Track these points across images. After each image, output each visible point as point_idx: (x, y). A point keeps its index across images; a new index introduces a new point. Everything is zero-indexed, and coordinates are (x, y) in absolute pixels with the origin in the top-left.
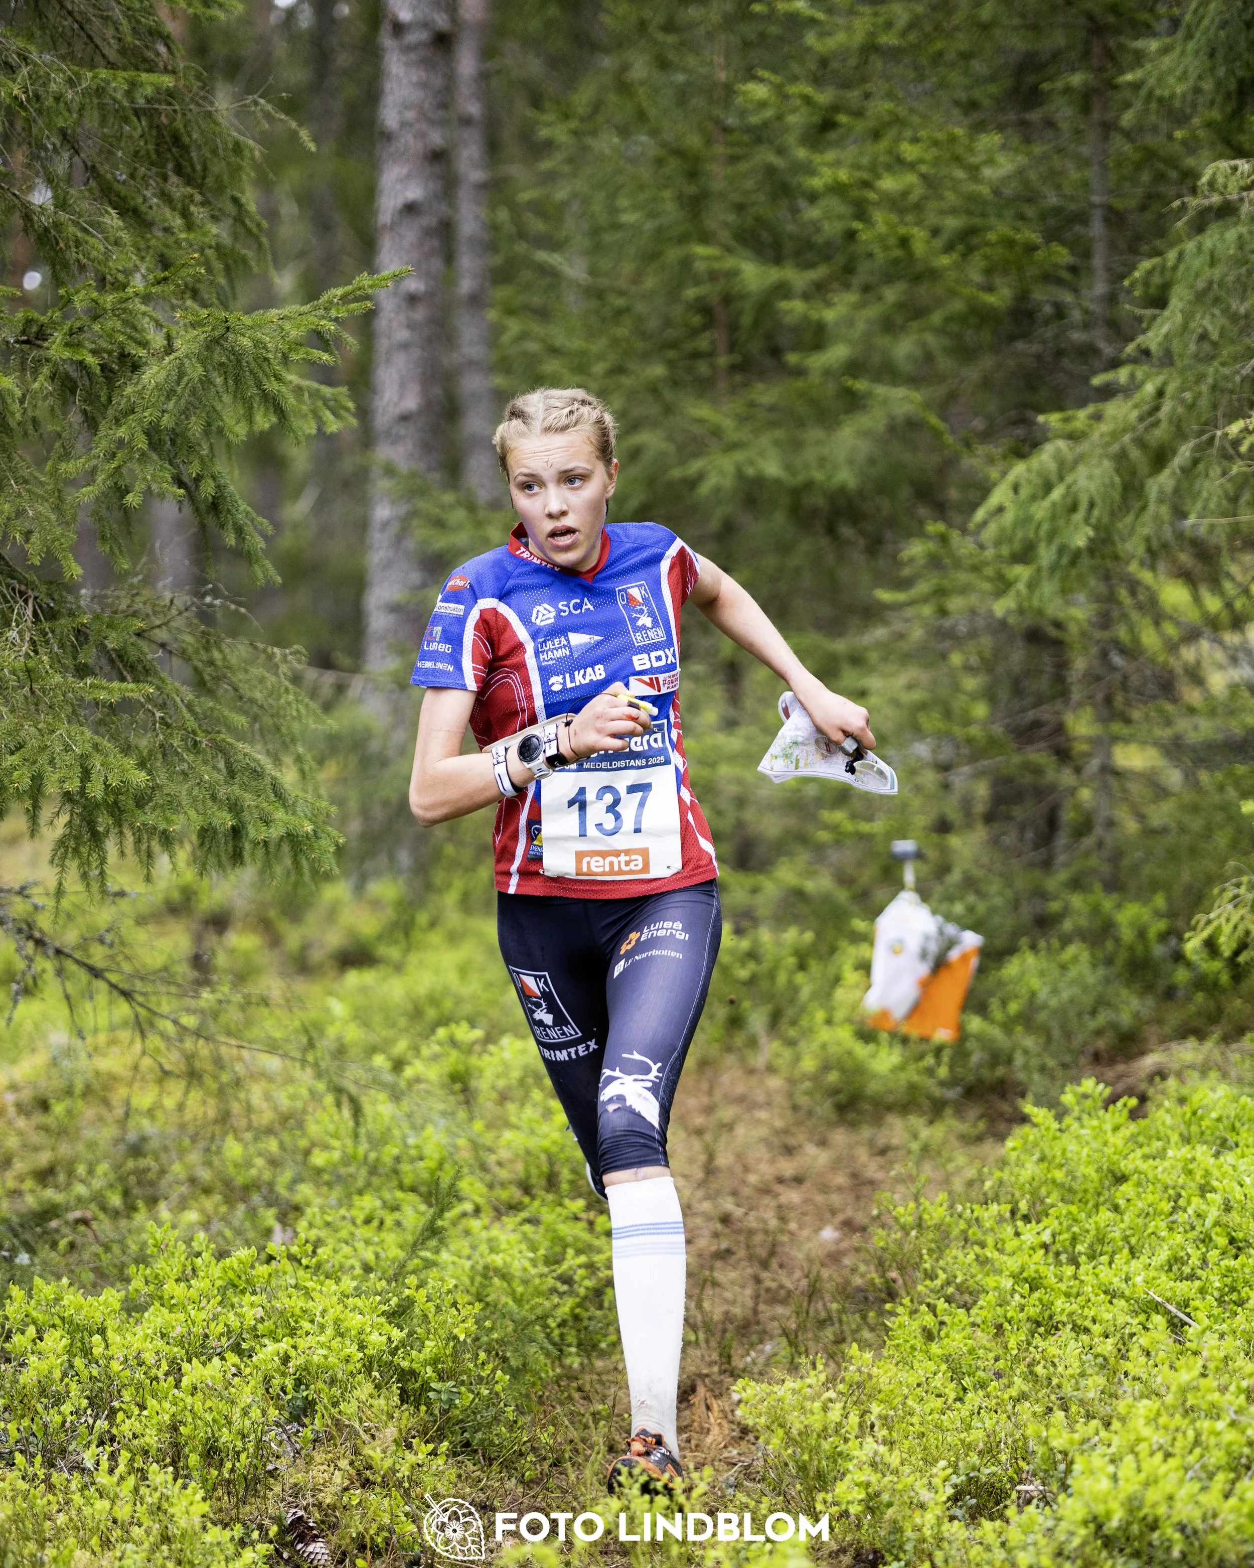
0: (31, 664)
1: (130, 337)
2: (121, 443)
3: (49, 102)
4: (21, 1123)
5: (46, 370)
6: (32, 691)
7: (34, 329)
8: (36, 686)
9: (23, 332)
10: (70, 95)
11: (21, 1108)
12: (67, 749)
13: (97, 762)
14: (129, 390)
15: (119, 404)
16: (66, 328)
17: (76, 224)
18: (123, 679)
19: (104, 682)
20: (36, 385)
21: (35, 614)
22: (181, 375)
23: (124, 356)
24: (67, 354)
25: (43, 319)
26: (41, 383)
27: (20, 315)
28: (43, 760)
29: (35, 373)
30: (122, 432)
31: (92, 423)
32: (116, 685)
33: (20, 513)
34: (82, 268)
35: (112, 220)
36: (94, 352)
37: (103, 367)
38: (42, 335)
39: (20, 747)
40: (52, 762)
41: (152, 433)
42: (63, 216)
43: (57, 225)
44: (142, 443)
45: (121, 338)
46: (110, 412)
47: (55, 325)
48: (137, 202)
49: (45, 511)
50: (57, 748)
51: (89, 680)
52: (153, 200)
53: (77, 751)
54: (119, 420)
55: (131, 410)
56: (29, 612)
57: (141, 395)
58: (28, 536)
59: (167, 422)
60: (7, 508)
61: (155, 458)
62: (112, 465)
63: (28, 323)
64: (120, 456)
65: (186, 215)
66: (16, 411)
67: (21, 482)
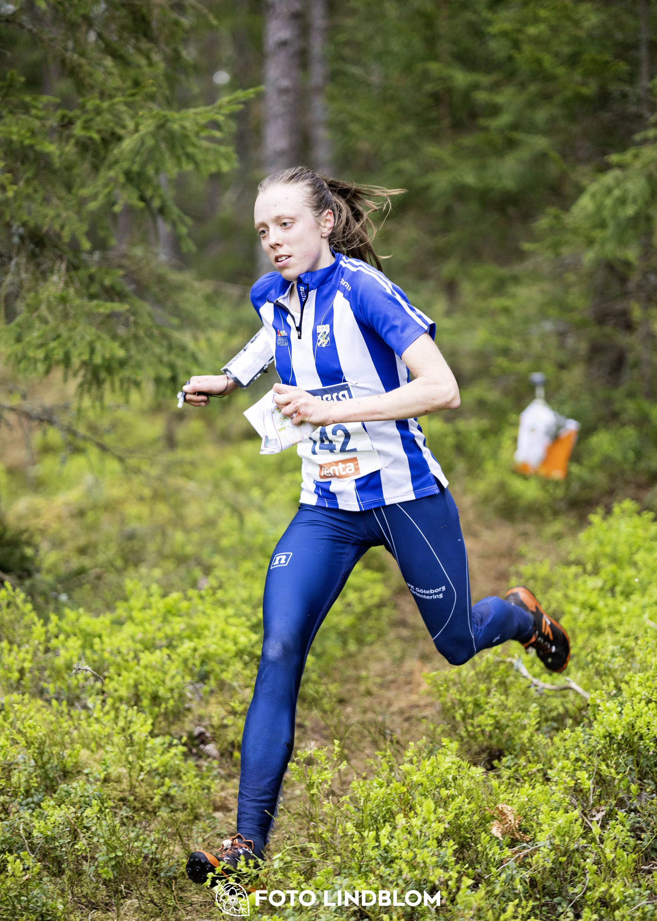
0: (64, 294)
1: (117, 124)
2: (111, 179)
5: (72, 141)
6: (65, 308)
7: (66, 120)
8: (67, 306)
9: (61, 121)
12: (83, 338)
13: (98, 346)
14: (116, 151)
15: (111, 158)
16: (84, 118)
17: (89, 64)
18: (112, 301)
19: (103, 303)
20: (67, 149)
21: (67, 267)
22: (143, 144)
23: (113, 134)
24: (83, 133)
25: (71, 114)
26: (70, 148)
27: (59, 113)
28: (70, 344)
29: (67, 142)
31: (96, 168)
32: (110, 305)
33: (58, 216)
34: (92, 87)
35: (109, 62)
36: (99, 132)
37: (103, 140)
38: (71, 123)
39: (58, 337)
40: (74, 345)
41: (128, 174)
42: (83, 61)
43: (80, 66)
44: (122, 179)
45: (111, 124)
46: (106, 163)
47: (78, 117)
48: (122, 51)
49: (71, 214)
50: (78, 338)
51: (95, 302)
52: (132, 51)
53: (88, 338)
54: (110, 167)
55: (116, 162)
56: (63, 266)
57: (121, 153)
58: (62, 227)
59: (136, 168)
60: (51, 213)
61: (129, 186)
62: (107, 190)
63: (63, 117)
64: (112, 185)
65: (148, 58)
66: (57, 163)
67: (60, 199)
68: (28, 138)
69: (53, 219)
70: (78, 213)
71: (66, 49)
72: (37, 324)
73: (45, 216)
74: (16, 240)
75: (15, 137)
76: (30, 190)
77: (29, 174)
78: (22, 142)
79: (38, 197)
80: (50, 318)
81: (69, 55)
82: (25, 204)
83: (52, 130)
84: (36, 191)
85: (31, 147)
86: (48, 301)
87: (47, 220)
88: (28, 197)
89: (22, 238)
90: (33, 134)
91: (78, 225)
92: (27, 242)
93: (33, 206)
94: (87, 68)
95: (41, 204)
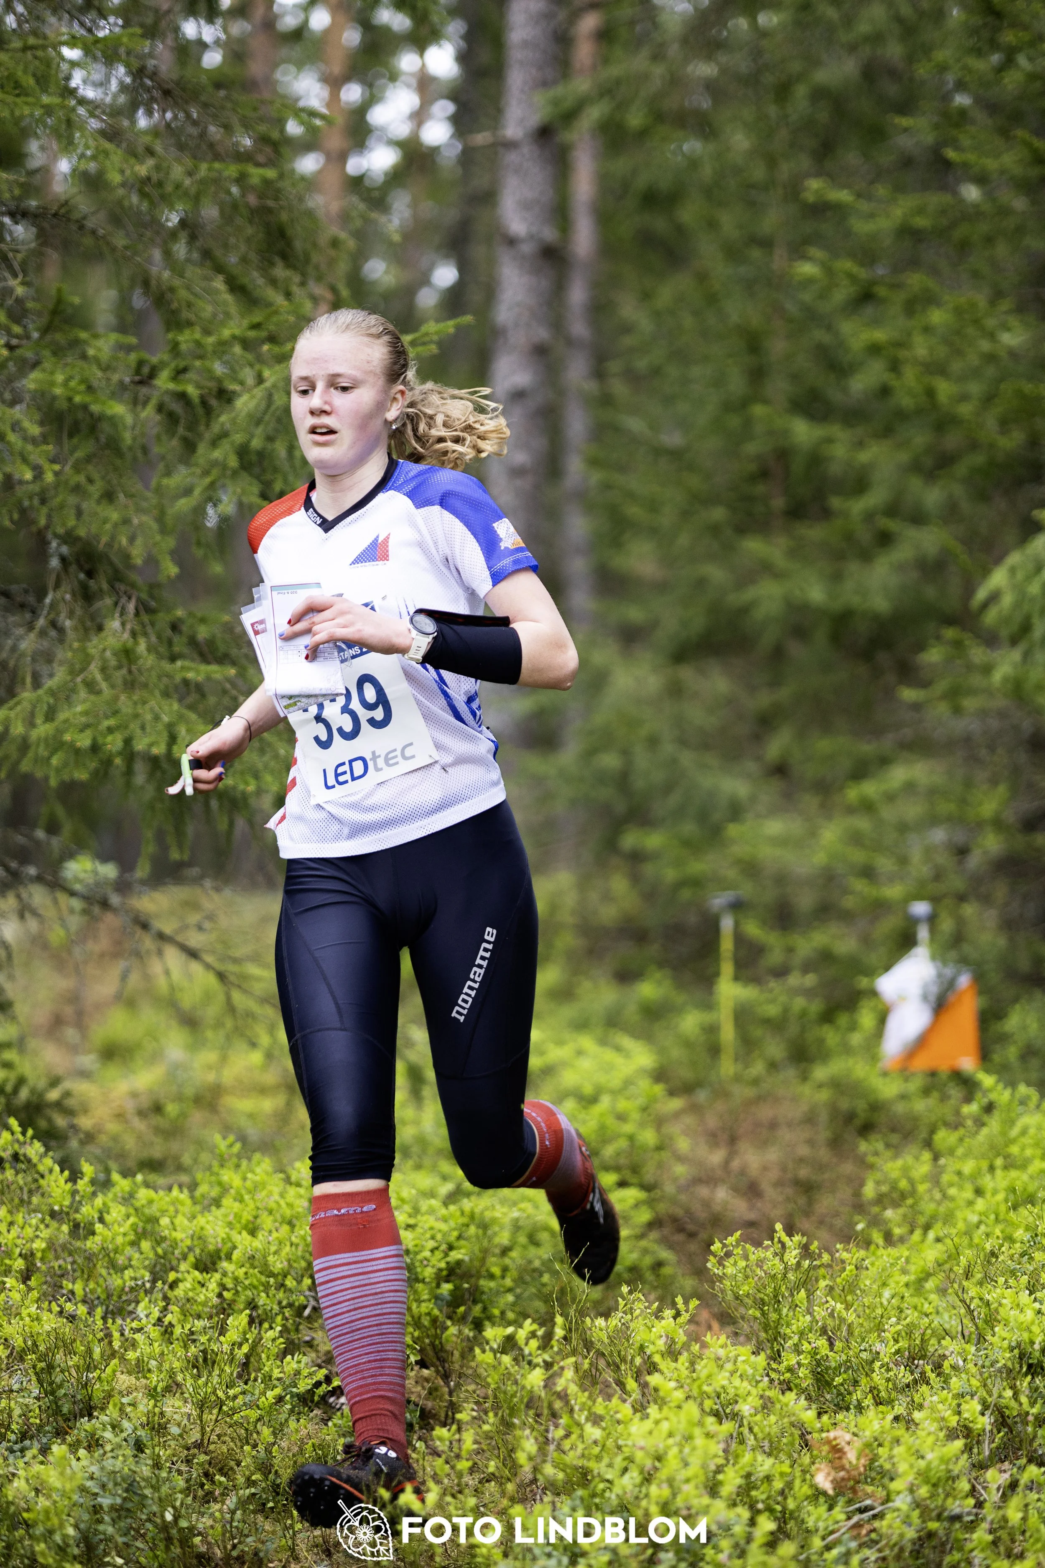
0: (130, 647)
2: (215, 464)
3: (169, 188)
4: (139, 1125)
5: (153, 403)
6: (130, 672)
7: (146, 370)
8: (134, 668)
9: (138, 371)
10: (187, 182)
11: (141, 1113)
12: (157, 718)
14: (223, 418)
15: (216, 428)
16: (174, 365)
17: (188, 288)
18: (208, 662)
19: (192, 665)
20: (144, 415)
21: (137, 609)
22: (269, 406)
23: (220, 391)
24: (171, 386)
25: (154, 360)
26: (148, 412)
27: (134, 358)
28: (134, 726)
29: (145, 403)
30: (217, 454)
31: (190, 446)
32: (204, 668)
33: (126, 521)
34: (192, 322)
36: (198, 385)
37: (205, 399)
38: (152, 375)
39: (116, 713)
40: (143, 728)
41: (243, 452)
42: (178, 282)
43: (173, 289)
44: (233, 462)
46: (207, 436)
47: (163, 365)
48: (245, 280)
49: (148, 520)
50: (149, 717)
51: (179, 663)
52: (261, 281)
53: (166, 719)
54: (214, 443)
55: (225, 434)
56: (131, 607)
57: (233, 421)
58: (132, 539)
59: (256, 443)
60: (115, 516)
61: (244, 474)
62: (208, 480)
63: (141, 363)
64: (215, 472)
65: (288, 295)
66: (127, 437)
67: (130, 496)
68: (79, 393)
69: (116, 525)
70: (160, 519)
71: (149, 260)
72: (83, 694)
73: (105, 521)
74: (55, 562)
75: (58, 391)
76: (81, 479)
77: (79, 454)
78: (70, 399)
79: (95, 490)
80: (104, 685)
81: (154, 270)
82: (72, 500)
83: (122, 385)
84: (90, 481)
85: (85, 407)
86: (104, 660)
87: (108, 526)
88: (77, 489)
89: (63, 559)
90: (90, 389)
91: (158, 538)
92: (73, 568)
93: (85, 505)
94: (183, 294)
95: (99, 502)
